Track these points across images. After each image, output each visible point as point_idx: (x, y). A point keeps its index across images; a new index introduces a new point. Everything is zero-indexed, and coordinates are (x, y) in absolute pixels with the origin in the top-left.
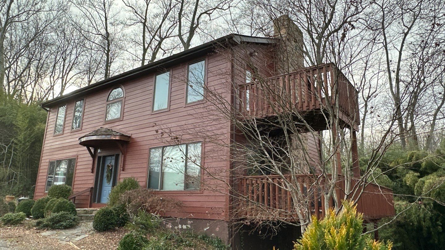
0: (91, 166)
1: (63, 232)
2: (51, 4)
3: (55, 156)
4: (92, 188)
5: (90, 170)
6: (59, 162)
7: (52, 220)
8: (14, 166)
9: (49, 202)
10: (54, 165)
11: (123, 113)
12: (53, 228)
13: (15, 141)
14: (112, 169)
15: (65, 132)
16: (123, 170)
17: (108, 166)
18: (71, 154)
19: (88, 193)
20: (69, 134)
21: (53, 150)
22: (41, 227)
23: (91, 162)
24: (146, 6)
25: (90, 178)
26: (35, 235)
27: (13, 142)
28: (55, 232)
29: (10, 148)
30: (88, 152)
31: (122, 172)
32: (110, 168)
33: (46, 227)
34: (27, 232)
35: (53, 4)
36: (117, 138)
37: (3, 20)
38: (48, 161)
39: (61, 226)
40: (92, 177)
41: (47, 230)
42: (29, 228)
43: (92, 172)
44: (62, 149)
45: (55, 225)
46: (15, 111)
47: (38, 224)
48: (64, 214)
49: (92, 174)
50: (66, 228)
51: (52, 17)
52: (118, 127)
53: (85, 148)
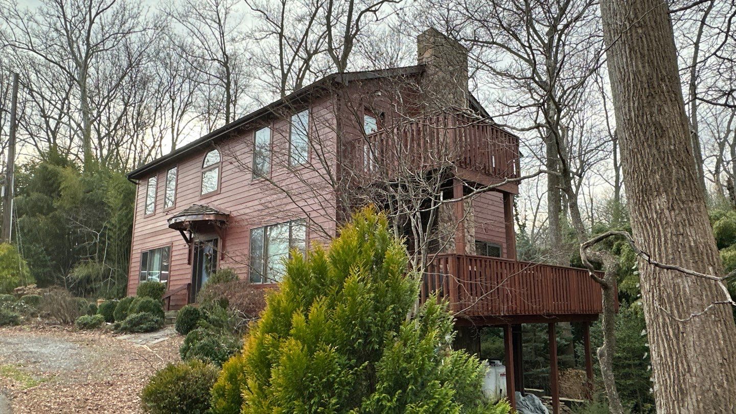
0: (187, 256)
1: (143, 336)
2: (145, 19)
3: (149, 245)
4: (189, 284)
5: (186, 261)
6: (153, 252)
7: (131, 322)
8: (109, 259)
9: (132, 303)
10: (146, 258)
11: (220, 183)
12: (132, 332)
13: (108, 226)
14: (211, 258)
15: (157, 211)
16: (222, 259)
17: (207, 256)
18: (164, 241)
19: (185, 291)
20: (161, 214)
21: (142, 238)
22: (119, 330)
23: (187, 251)
24: (282, 7)
25: (187, 271)
26: (110, 339)
27: (106, 227)
28: (133, 335)
29: (103, 235)
30: (182, 237)
31: (222, 262)
32: (209, 258)
33: (125, 330)
34: (103, 336)
35: (147, 20)
36: (212, 218)
37: (83, 51)
38: (139, 251)
39: (141, 329)
40: (189, 269)
41: (125, 334)
42: (106, 332)
43: (189, 263)
44: (154, 234)
45: (134, 328)
46: (106, 184)
47: (117, 326)
48: (144, 315)
49: (189, 266)
50: (147, 331)
51: (148, 40)
52: (216, 203)
53: (178, 232)
